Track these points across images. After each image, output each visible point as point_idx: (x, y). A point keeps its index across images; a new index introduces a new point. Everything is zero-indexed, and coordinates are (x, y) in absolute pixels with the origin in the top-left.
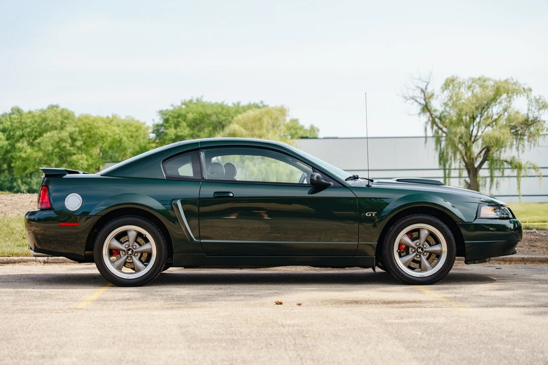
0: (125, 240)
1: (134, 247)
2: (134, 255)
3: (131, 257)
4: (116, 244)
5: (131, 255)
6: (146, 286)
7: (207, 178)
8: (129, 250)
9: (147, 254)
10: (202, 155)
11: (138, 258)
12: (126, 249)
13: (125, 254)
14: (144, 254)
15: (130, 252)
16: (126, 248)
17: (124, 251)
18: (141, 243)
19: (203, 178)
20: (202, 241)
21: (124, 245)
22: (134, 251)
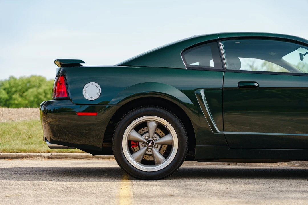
0: (144, 132)
1: (155, 138)
2: (154, 147)
3: (151, 149)
4: (136, 135)
5: (151, 146)
6: (166, 179)
7: (228, 69)
8: (149, 141)
9: (166, 146)
10: (222, 46)
11: (158, 149)
12: (146, 141)
13: (145, 146)
14: (163, 146)
15: (150, 144)
16: (146, 139)
17: (144, 142)
18: (160, 134)
19: (224, 69)
20: (226, 133)
21: (144, 136)
22: (155, 142)
